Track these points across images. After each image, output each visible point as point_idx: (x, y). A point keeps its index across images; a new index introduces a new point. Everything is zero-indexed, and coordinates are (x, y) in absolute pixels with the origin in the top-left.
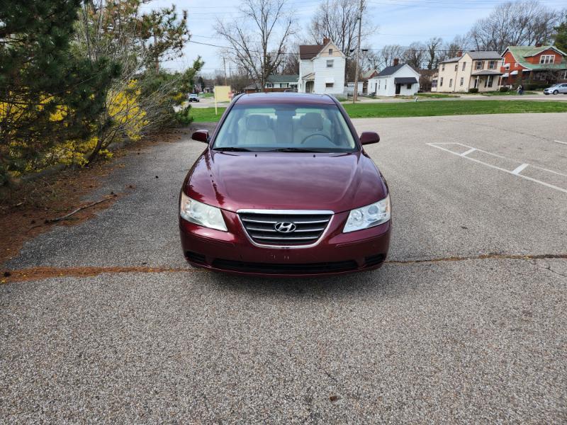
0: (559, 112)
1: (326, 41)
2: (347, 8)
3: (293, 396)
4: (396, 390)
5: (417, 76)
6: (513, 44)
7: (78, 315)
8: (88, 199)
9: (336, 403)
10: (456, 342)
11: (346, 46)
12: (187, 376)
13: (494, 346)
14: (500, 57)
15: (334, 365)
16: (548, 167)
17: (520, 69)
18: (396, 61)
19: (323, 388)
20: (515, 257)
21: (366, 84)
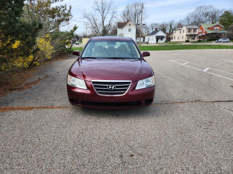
0: (221, 49)
1: (128, 21)
2: (136, 8)
3: (115, 155)
4: (158, 152)
5: (165, 35)
6: (203, 23)
7: (23, 125)
8: (29, 81)
9: (133, 157)
10: (182, 133)
11: (136, 23)
12: (70, 148)
13: (198, 135)
14: (198, 28)
15: (132, 143)
16: (218, 69)
17: (206, 32)
18: (156, 29)
19: (127, 152)
20: (205, 102)
21: (144, 38)
